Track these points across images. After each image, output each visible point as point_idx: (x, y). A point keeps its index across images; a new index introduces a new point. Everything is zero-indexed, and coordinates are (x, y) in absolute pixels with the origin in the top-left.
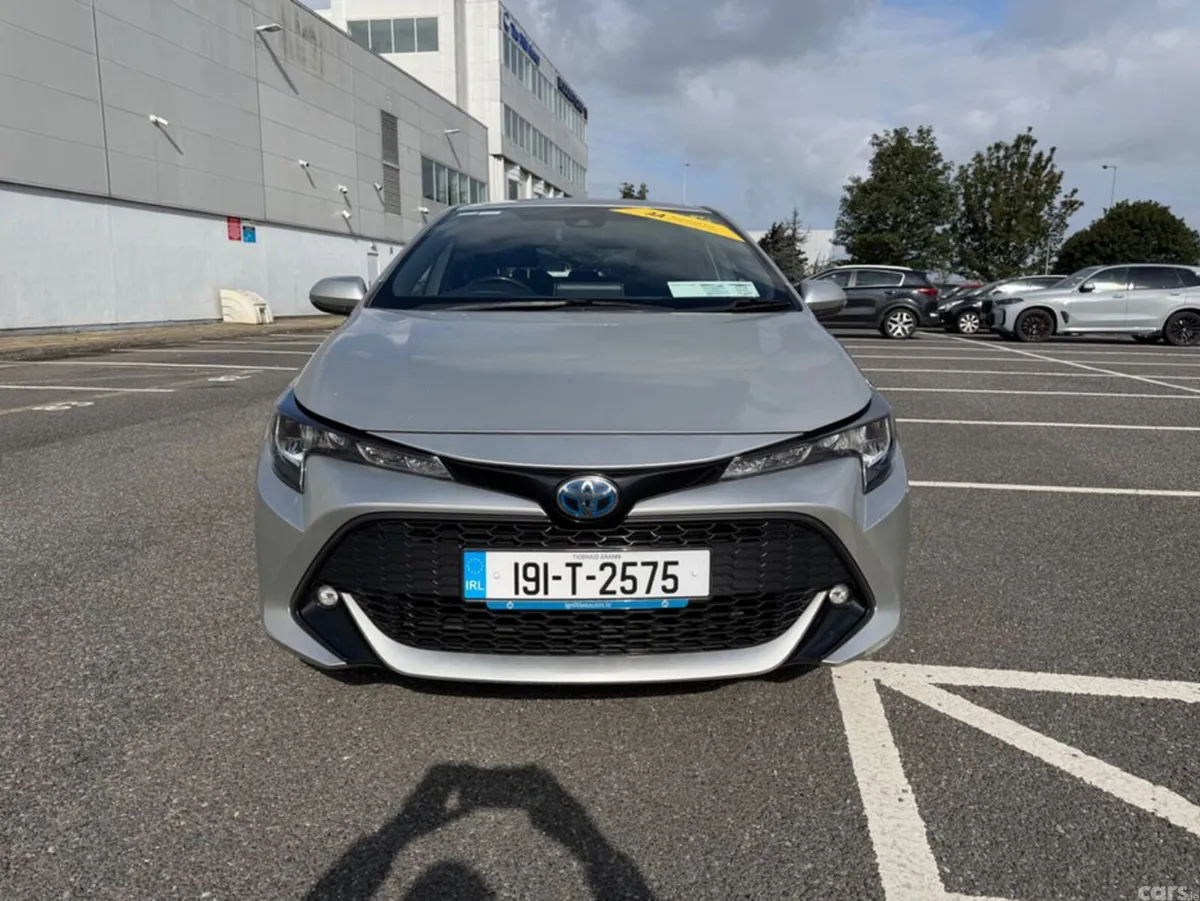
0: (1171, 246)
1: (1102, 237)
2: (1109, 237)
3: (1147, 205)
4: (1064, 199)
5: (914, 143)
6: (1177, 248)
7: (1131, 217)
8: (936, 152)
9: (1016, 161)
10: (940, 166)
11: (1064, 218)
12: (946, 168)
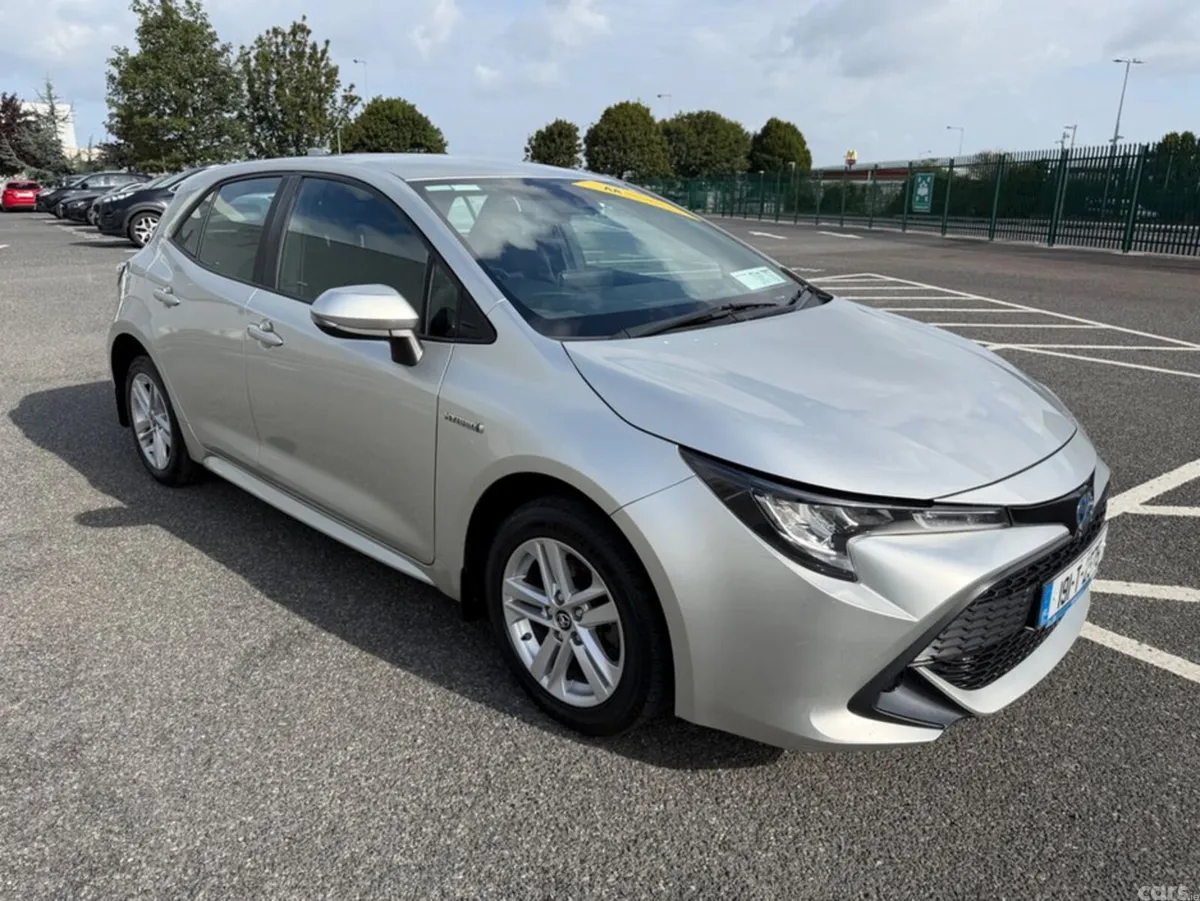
0: (423, 141)
1: (367, 130)
2: (373, 131)
3: (397, 101)
4: (344, 94)
5: (183, 16)
6: (428, 143)
7: (388, 112)
8: (210, 30)
9: (294, 49)
10: (217, 46)
11: (347, 112)
12: (226, 49)
